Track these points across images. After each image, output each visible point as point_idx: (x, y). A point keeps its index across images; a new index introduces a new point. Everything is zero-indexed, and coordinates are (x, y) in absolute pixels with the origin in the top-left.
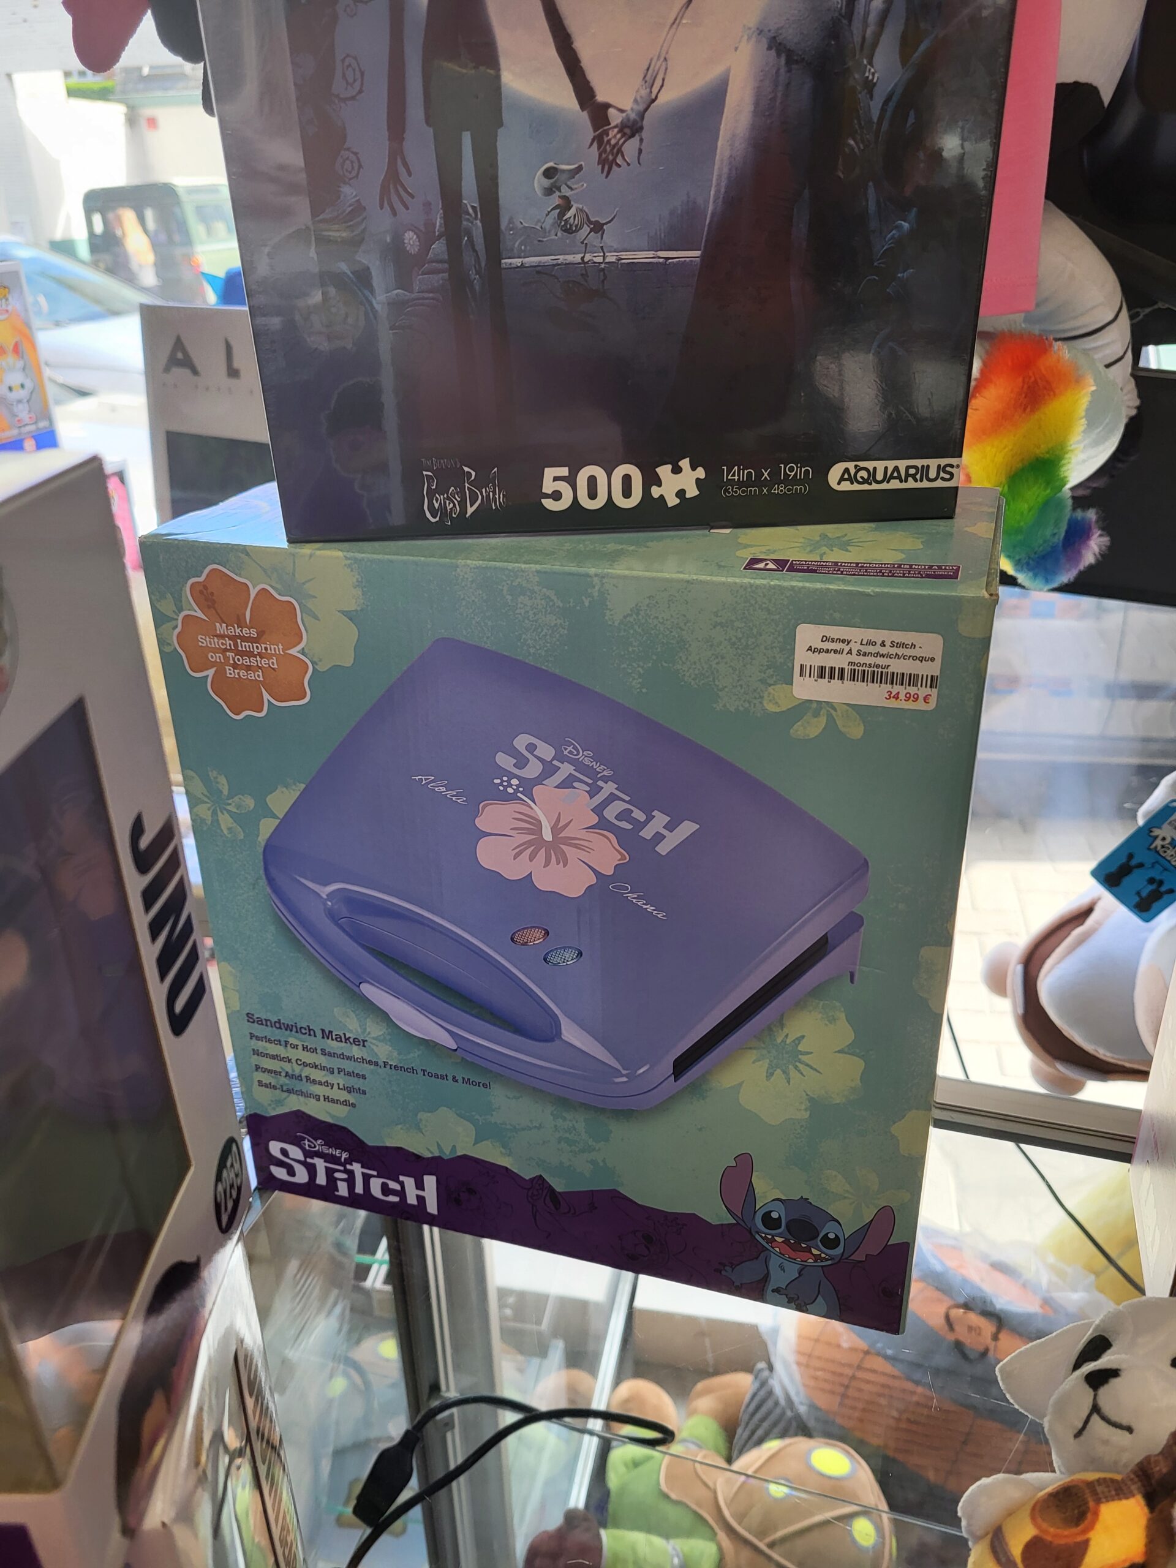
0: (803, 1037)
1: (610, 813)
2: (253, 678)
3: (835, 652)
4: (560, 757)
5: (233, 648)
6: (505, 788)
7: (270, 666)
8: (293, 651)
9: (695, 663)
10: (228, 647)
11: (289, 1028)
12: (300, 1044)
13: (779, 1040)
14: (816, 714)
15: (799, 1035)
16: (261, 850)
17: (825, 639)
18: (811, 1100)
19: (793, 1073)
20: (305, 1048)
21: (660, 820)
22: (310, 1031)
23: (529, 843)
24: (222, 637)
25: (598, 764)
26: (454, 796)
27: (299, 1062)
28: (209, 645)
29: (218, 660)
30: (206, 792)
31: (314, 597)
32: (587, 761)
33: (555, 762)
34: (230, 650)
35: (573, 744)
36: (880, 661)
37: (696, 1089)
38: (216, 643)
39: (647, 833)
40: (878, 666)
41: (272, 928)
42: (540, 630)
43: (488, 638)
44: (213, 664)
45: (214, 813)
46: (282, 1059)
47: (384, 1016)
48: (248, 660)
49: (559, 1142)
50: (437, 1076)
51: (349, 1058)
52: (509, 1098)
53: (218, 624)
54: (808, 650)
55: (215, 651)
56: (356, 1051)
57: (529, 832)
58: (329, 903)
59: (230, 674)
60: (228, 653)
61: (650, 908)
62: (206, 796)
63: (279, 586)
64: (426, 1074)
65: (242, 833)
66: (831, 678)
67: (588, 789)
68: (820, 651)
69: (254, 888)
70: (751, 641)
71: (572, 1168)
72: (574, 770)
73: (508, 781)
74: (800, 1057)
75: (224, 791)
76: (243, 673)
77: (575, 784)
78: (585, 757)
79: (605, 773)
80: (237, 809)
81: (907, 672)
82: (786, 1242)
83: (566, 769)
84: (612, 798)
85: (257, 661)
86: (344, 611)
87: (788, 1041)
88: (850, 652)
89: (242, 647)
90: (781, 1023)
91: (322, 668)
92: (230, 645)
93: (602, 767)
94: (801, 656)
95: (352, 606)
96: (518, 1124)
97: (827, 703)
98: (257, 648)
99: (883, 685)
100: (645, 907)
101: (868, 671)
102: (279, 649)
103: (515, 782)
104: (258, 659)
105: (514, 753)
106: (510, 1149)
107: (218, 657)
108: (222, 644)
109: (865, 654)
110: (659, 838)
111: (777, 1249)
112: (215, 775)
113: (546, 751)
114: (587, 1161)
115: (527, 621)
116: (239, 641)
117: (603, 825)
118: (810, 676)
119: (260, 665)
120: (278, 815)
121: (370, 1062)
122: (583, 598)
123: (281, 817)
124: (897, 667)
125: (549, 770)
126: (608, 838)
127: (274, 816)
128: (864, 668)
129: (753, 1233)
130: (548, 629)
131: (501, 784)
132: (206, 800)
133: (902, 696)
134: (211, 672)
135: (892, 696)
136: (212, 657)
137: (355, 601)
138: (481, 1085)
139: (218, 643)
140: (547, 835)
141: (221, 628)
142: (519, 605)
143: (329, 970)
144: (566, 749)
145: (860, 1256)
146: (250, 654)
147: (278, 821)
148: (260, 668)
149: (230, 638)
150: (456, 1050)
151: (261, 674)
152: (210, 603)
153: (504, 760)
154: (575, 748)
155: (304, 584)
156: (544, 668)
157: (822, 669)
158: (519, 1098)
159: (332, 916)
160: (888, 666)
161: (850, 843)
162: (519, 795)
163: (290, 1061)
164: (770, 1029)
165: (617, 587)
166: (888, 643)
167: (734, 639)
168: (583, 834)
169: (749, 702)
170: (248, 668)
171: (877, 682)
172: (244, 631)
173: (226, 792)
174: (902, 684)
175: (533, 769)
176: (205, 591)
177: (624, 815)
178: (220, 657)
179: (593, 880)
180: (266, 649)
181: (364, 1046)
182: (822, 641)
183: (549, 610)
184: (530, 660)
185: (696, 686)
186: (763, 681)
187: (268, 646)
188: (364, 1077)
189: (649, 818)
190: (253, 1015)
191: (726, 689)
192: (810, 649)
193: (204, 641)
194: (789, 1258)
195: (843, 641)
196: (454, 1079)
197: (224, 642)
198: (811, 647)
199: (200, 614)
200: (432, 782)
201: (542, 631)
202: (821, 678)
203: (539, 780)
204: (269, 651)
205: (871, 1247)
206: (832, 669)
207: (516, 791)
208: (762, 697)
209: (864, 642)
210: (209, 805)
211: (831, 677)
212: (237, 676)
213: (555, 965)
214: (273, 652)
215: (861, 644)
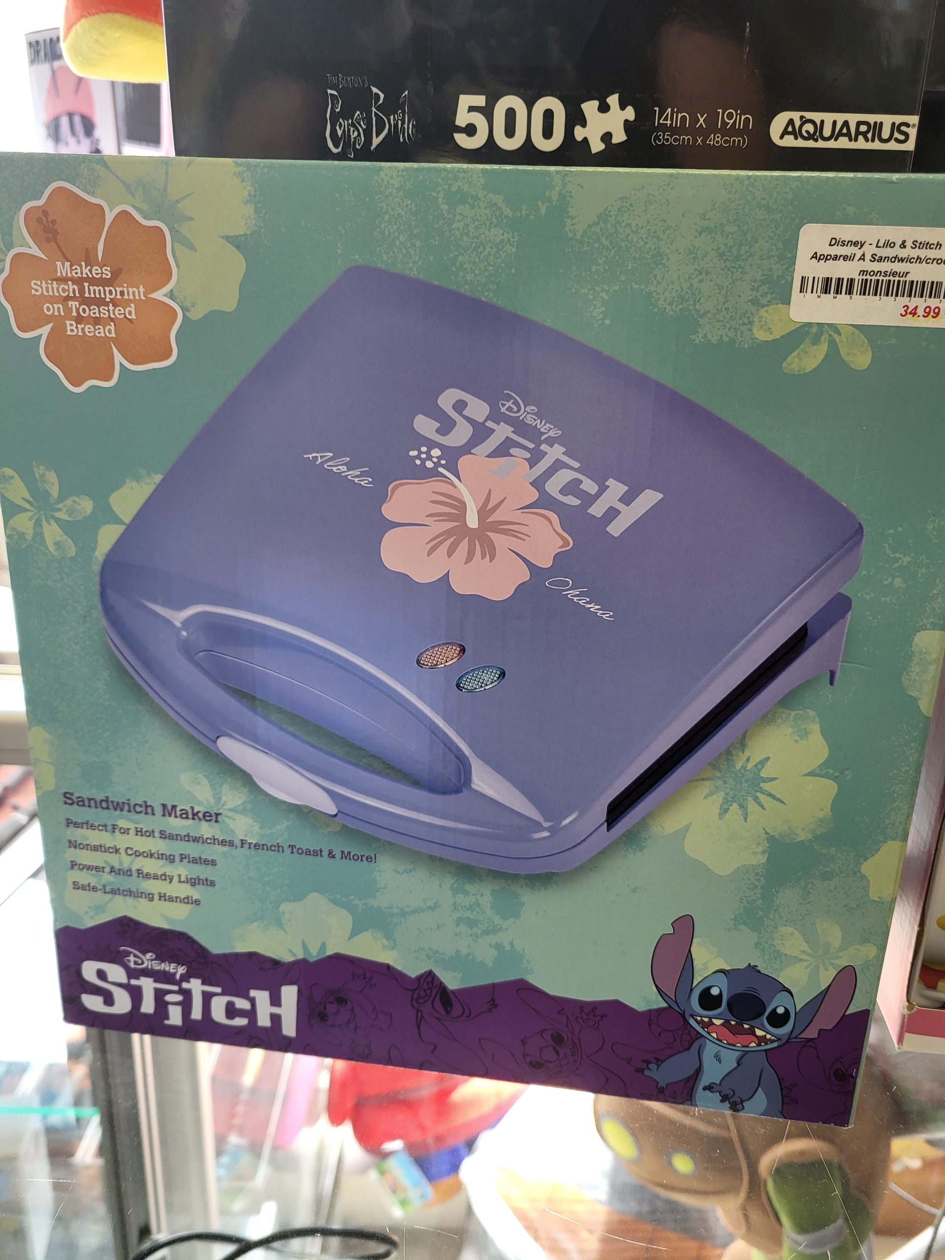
0: (767, 759)
1: (553, 487)
2: (103, 335)
3: (846, 258)
4: (496, 416)
5: (77, 295)
6: (423, 461)
7: (125, 316)
8: (159, 295)
9: (673, 282)
10: (71, 295)
11: (119, 807)
12: (132, 826)
13: (738, 766)
14: (816, 341)
15: (764, 756)
16: (97, 568)
17: (834, 242)
18: (771, 839)
19: (752, 806)
20: (139, 832)
21: (616, 489)
22: (147, 809)
23: (448, 533)
24: (63, 280)
25: (544, 422)
26: (357, 476)
27: (130, 852)
28: (46, 294)
29: (56, 313)
30: (27, 496)
31: (192, 219)
32: (529, 420)
33: (490, 424)
34: (74, 298)
35: (514, 398)
36: (898, 267)
37: (632, 838)
38: (55, 289)
39: (597, 510)
40: (894, 274)
41: (105, 674)
42: (481, 249)
43: (415, 262)
44: (48, 319)
45: (38, 524)
46: (107, 850)
47: (245, 779)
48: (97, 311)
49: (458, 925)
50: (308, 853)
51: (196, 840)
52: (398, 872)
53: (59, 264)
54: (813, 257)
55: (52, 300)
56: (206, 830)
57: (450, 517)
58: (184, 633)
59: (72, 330)
60: (70, 303)
61: (593, 607)
62: (27, 501)
63: (145, 207)
64: (295, 850)
65: (74, 548)
66: (837, 293)
67: (528, 455)
68: (826, 258)
69: (85, 622)
70: (744, 249)
71: (471, 957)
72: (513, 432)
73: (428, 453)
74: (762, 785)
75: (52, 492)
76: (89, 328)
77: (512, 451)
78: (528, 414)
79: (551, 434)
80: (69, 516)
81: (929, 279)
82: (726, 1024)
83: (503, 431)
84: (558, 465)
85: (108, 311)
86: (230, 237)
87: (749, 766)
88: (863, 258)
89: (90, 293)
90: (742, 744)
91: (196, 315)
92: (74, 292)
93: (548, 425)
94: (804, 267)
95: (240, 229)
96: (408, 906)
97: (830, 325)
98: (111, 292)
99: (899, 298)
100: (589, 606)
101: (883, 280)
102: (139, 292)
103: (436, 452)
104: (111, 307)
105: (437, 414)
106: (394, 940)
107: (56, 309)
108: (64, 290)
109: (880, 260)
110: (612, 514)
111: (714, 1035)
112: (41, 472)
113: (478, 409)
114: (490, 946)
115: (465, 239)
116: (86, 284)
117: (545, 502)
118: (812, 292)
119: (112, 316)
120: (124, 520)
121: (223, 843)
122: (540, 203)
123: (127, 521)
124: (918, 273)
125: (481, 433)
126: (549, 520)
127: (118, 521)
128: (878, 277)
129: (687, 1016)
130: (491, 247)
131: (418, 457)
132: (28, 506)
133: (920, 312)
134: (45, 331)
135: (909, 311)
136: (48, 309)
137: (244, 221)
138: (364, 858)
139: (58, 289)
140: (472, 521)
141: (63, 269)
142: (458, 217)
143: (177, 724)
144: (503, 405)
145: (811, 1033)
146: (100, 302)
147: (123, 527)
148: (112, 320)
149: (75, 281)
150: (336, 815)
151: (113, 328)
152: (50, 235)
153: (424, 425)
154: (516, 403)
155: (178, 201)
156: (483, 299)
157: (827, 281)
158: (411, 871)
159: (188, 650)
160: (907, 273)
161: (845, 505)
162: (441, 469)
163: (117, 851)
164: (728, 752)
165: (582, 187)
166: (909, 244)
167: (723, 248)
168: (518, 517)
169: (736, 330)
170: (97, 321)
171: (892, 296)
172: (94, 272)
173: (55, 492)
174: (922, 296)
175: (461, 434)
176: (44, 219)
177: (572, 488)
178: (59, 308)
179: (524, 575)
180: (122, 293)
181: (217, 821)
182: (830, 245)
183: (495, 221)
184: (466, 290)
185: (671, 313)
186: (755, 302)
187: (125, 290)
188: (213, 863)
189: (603, 489)
190: (72, 794)
191: (709, 315)
192: (815, 256)
193: (38, 287)
194: (728, 1044)
195: (855, 244)
196: (331, 855)
197: (66, 287)
198: (816, 253)
199: (35, 251)
200: (330, 459)
201: (484, 249)
202: (826, 293)
203: (467, 449)
204: (126, 297)
205: (827, 1020)
206: (840, 281)
207: (437, 465)
208: (751, 323)
209: (881, 244)
210: (32, 514)
211: (838, 291)
212: (80, 334)
213: (470, 691)
214: (131, 297)
215: (877, 246)
